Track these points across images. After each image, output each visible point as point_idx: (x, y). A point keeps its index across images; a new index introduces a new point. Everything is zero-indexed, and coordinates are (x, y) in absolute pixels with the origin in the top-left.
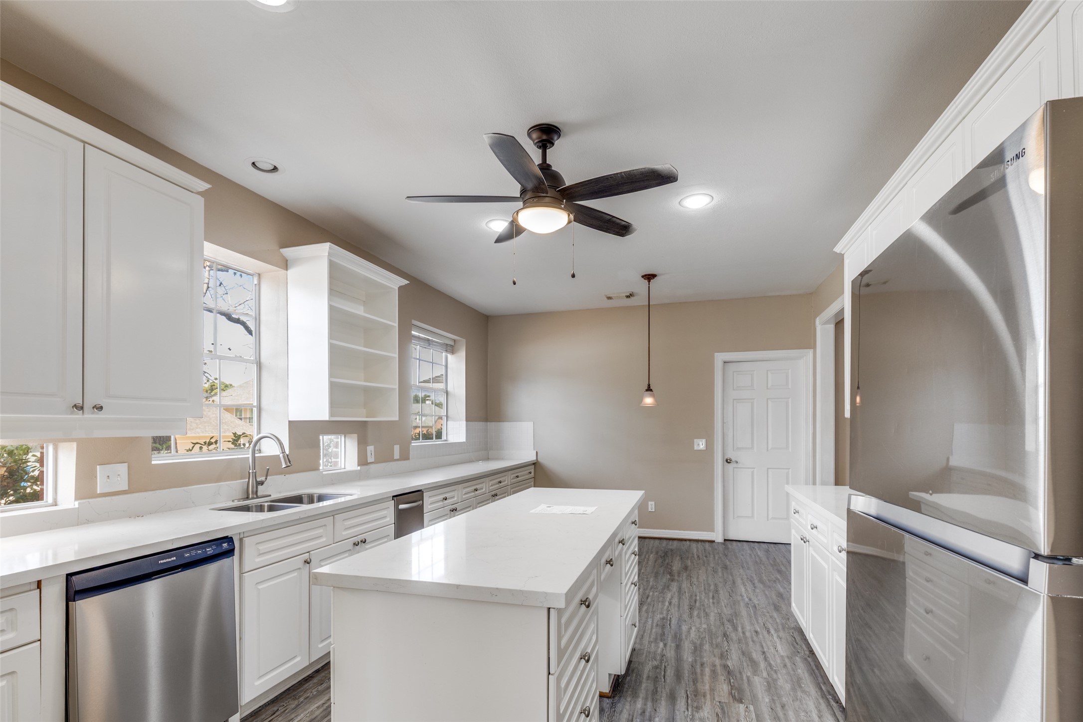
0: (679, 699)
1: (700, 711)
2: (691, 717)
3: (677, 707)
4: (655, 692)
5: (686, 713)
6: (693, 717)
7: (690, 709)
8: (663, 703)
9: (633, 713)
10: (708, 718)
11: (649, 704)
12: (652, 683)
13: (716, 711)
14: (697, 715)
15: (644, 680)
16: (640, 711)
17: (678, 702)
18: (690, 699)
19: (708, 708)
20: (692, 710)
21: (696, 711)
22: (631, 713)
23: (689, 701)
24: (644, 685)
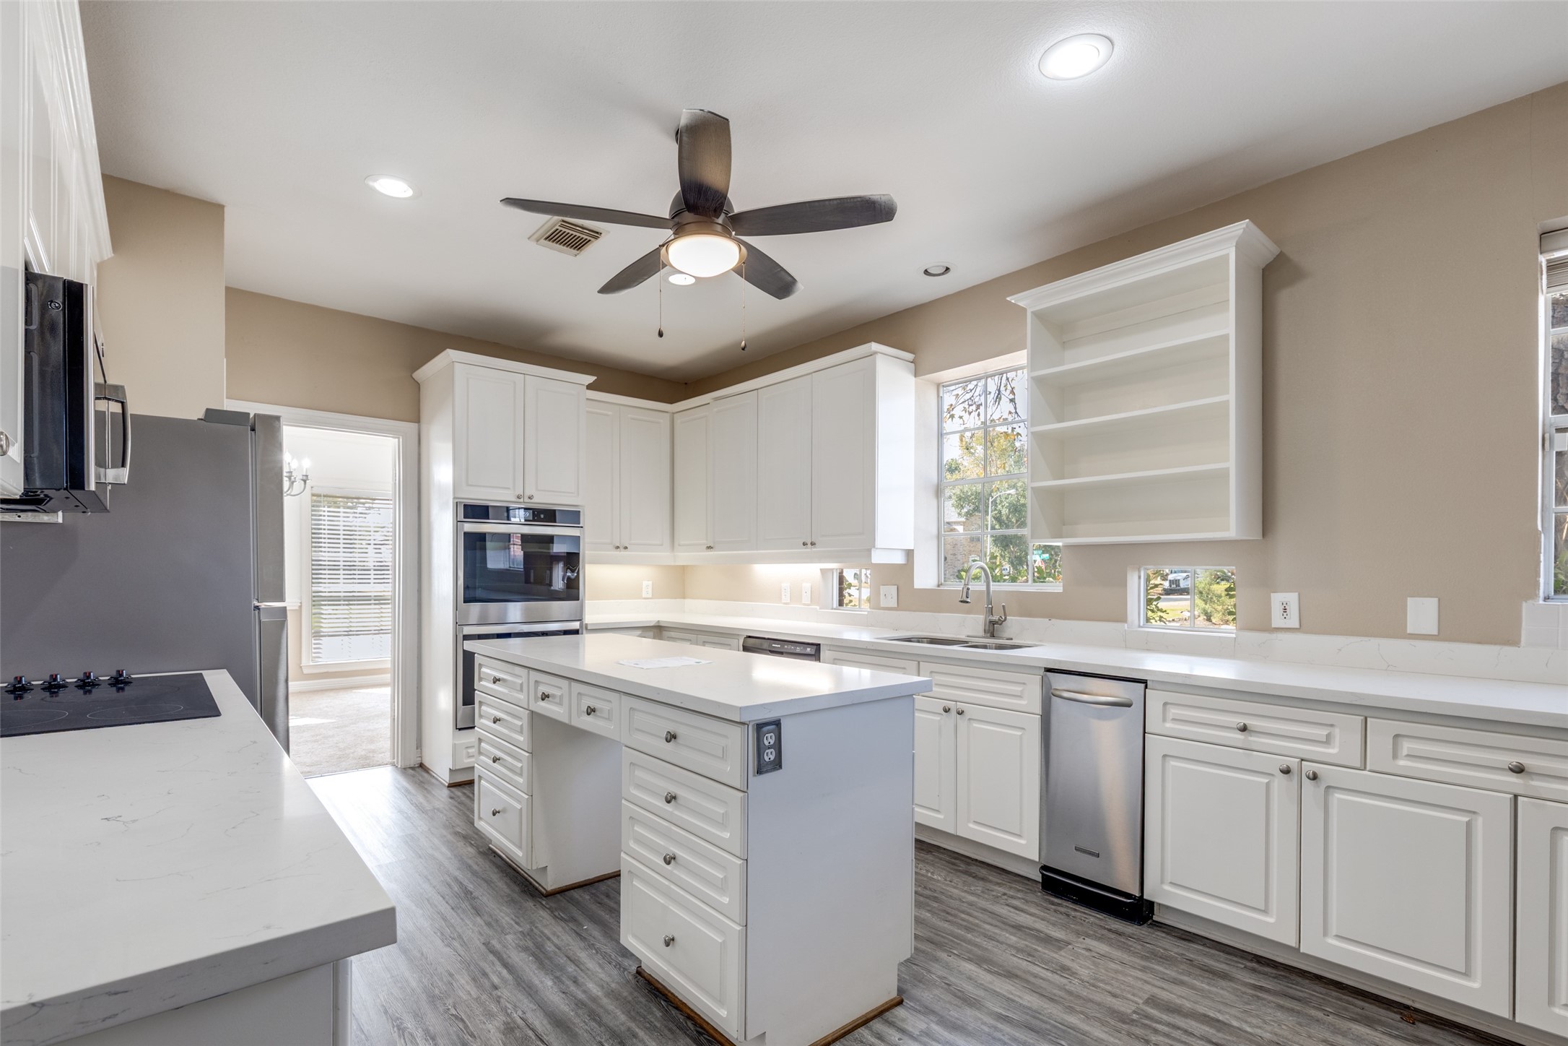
0: (548, 1027)
1: (502, 1027)
2: (509, 1011)
3: (540, 1014)
4: (594, 1016)
5: (520, 1013)
6: (506, 1012)
7: (519, 1021)
8: (566, 1009)
9: (586, 974)
10: (484, 1023)
11: (581, 996)
12: (616, 1029)
13: (478, 1040)
14: (502, 1018)
15: (633, 1025)
16: (581, 980)
17: (545, 1022)
18: (533, 1037)
19: (494, 1039)
20: (515, 1022)
21: (509, 1023)
22: (589, 973)
23: (530, 1033)
24: (623, 1018)
